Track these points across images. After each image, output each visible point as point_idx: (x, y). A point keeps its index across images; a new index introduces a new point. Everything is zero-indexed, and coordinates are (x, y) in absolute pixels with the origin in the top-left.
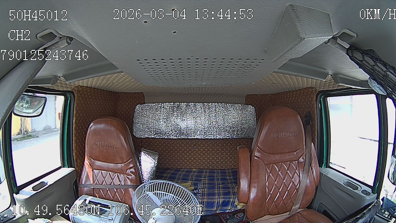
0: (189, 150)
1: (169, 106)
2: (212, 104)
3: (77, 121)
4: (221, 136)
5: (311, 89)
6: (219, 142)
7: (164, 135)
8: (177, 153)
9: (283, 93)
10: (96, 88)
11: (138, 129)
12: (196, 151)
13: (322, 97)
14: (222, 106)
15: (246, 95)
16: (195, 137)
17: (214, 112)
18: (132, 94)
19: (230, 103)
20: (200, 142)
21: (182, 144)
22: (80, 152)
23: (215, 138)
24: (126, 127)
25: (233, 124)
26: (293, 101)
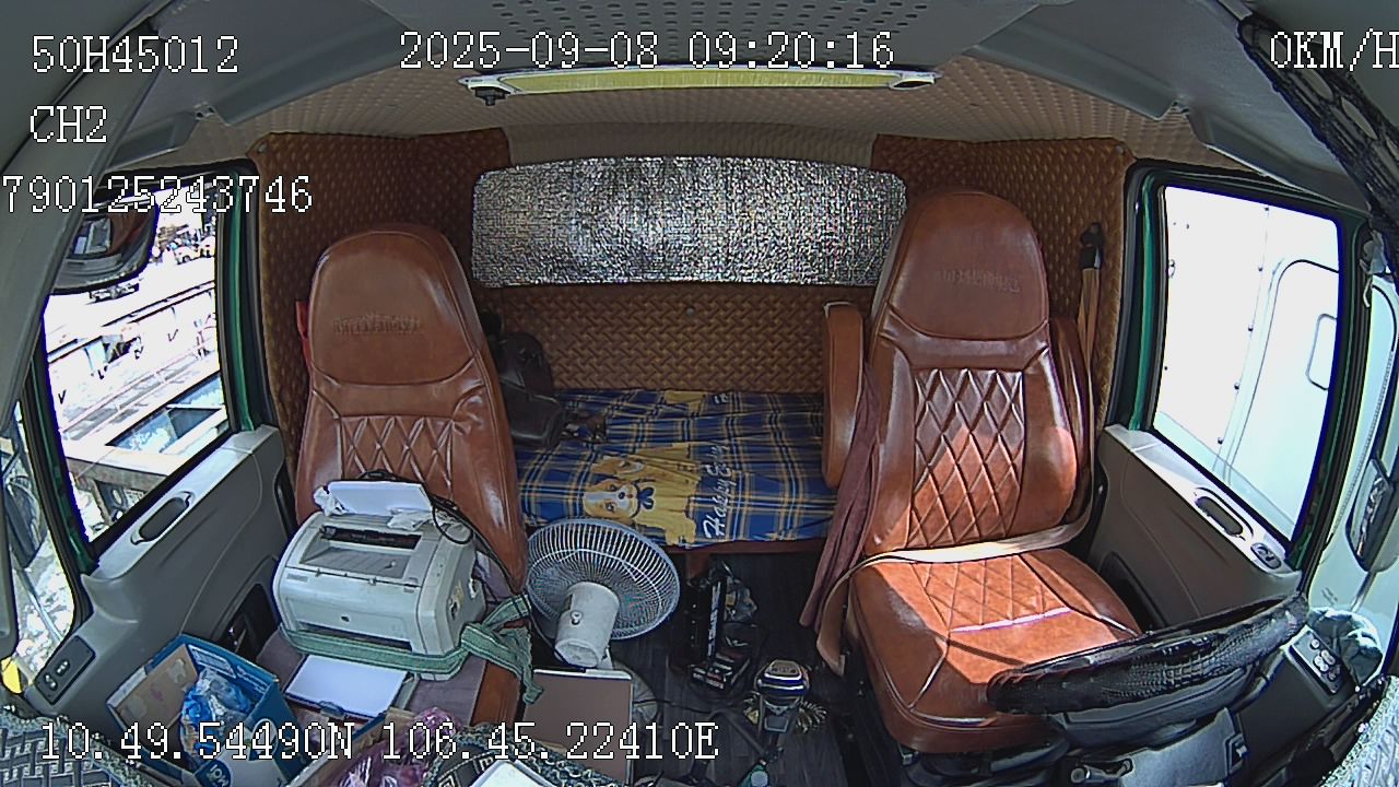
0: (668, 322)
1: (600, 168)
2: (753, 163)
3: (272, 260)
4: (784, 274)
5: (1109, 145)
6: (775, 295)
7: (585, 271)
8: (629, 333)
9: (1009, 144)
10: (331, 131)
11: (492, 257)
12: (693, 325)
13: (1149, 181)
14: (790, 169)
15: (874, 137)
16: (692, 276)
17: (762, 188)
18: (464, 137)
19: (818, 163)
20: (709, 294)
21: (644, 302)
22: (292, 365)
23: (767, 281)
24: (448, 249)
25: (826, 234)
26: (1042, 178)
